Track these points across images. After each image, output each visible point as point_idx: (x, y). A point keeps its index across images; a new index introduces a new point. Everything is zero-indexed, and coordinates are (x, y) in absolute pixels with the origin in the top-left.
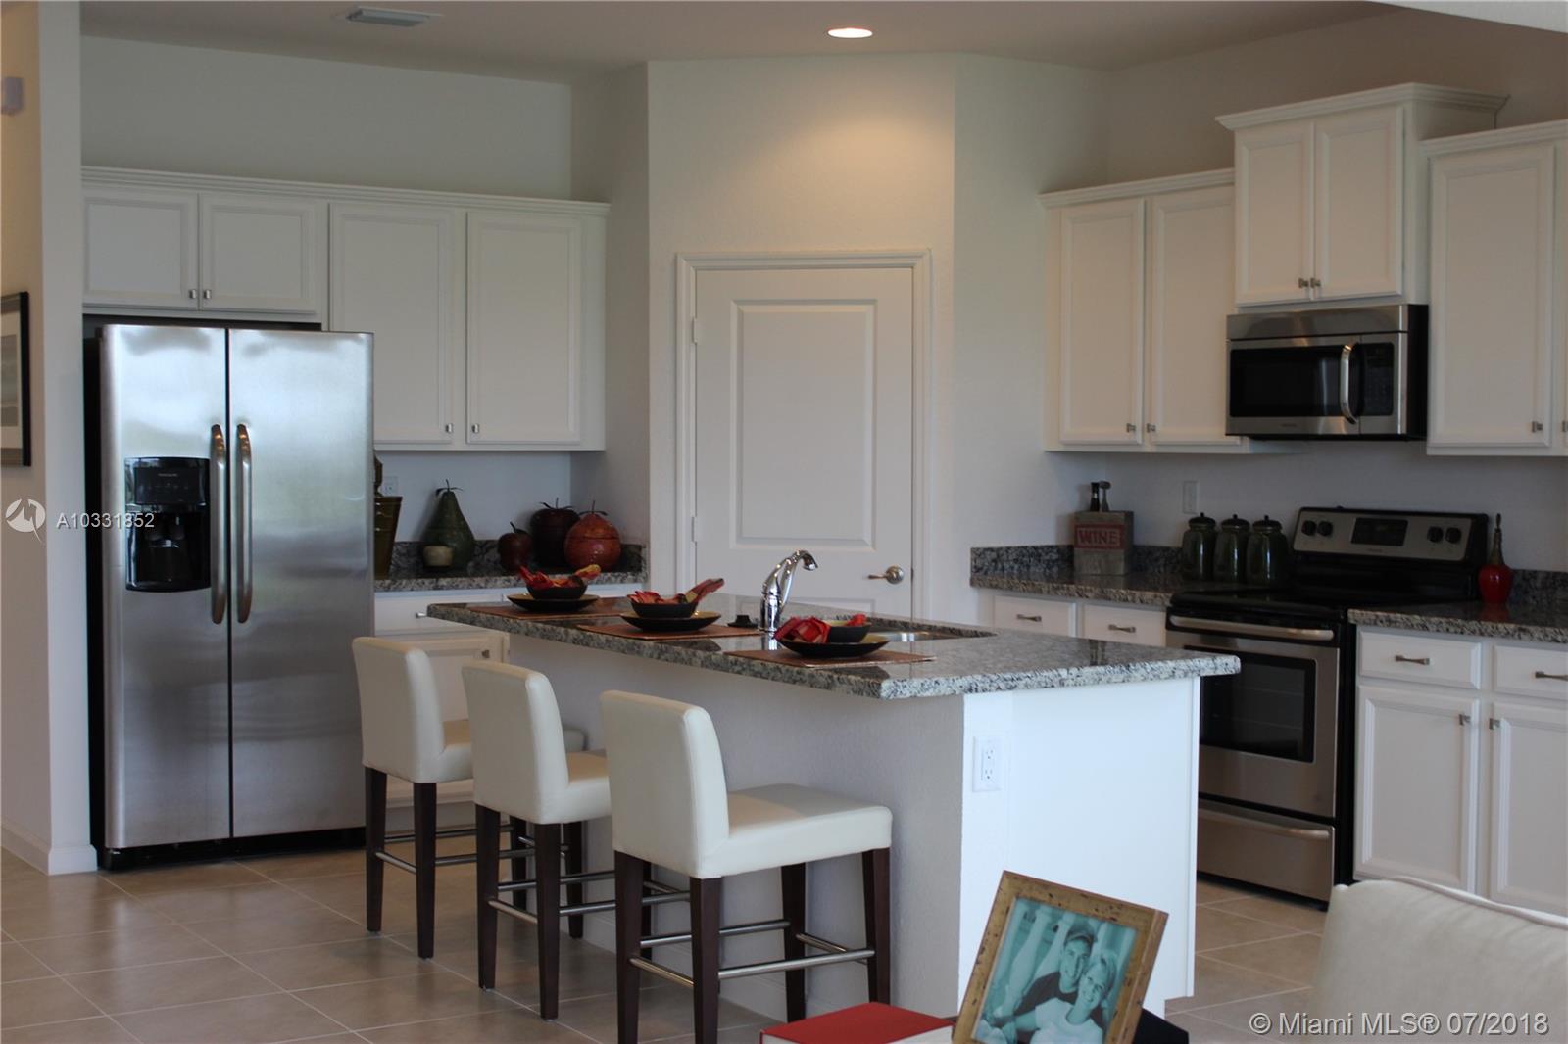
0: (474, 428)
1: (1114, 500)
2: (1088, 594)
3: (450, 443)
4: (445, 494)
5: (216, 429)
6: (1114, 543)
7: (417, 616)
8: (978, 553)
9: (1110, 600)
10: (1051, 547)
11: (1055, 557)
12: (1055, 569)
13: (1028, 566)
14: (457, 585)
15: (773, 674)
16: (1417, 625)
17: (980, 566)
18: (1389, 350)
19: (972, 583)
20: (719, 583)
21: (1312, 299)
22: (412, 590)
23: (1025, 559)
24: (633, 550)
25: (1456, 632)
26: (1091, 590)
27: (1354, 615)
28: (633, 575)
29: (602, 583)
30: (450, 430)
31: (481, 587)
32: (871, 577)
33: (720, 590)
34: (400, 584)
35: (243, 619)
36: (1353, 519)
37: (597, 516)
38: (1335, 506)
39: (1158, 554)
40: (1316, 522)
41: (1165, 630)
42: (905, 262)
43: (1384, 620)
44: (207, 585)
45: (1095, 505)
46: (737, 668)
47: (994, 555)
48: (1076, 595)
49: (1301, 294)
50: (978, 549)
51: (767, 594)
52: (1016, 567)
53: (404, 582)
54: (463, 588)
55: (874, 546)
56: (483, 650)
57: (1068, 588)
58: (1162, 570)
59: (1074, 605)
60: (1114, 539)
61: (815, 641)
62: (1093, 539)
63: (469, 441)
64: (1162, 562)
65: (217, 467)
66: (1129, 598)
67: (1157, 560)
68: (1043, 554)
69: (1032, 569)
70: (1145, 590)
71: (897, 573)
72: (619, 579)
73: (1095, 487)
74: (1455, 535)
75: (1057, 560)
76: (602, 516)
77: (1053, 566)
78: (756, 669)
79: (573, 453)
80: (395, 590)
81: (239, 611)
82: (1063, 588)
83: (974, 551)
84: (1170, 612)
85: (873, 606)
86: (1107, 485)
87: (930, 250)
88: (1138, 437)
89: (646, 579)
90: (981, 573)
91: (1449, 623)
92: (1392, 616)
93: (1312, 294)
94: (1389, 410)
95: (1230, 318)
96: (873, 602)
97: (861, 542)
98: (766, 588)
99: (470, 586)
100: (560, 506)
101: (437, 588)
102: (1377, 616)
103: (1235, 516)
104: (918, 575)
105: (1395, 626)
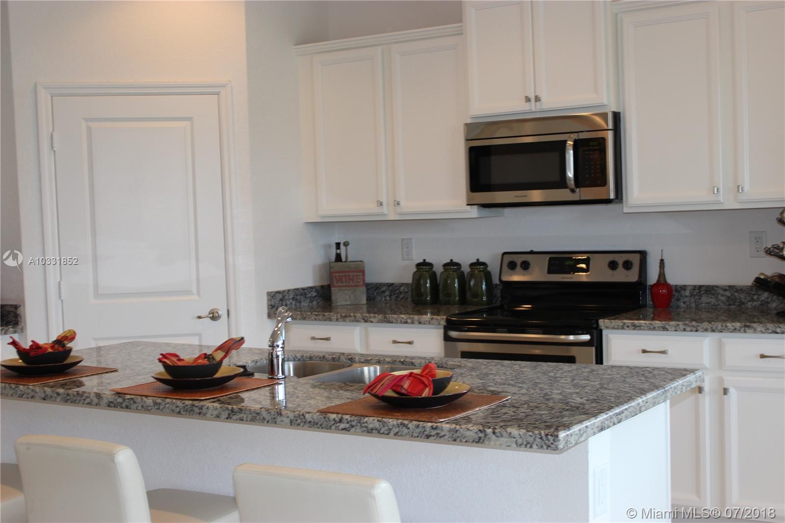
1: (351, 254)
2: (372, 320)
6: (359, 282)
8: (272, 295)
9: (392, 323)
10: (311, 288)
11: (314, 294)
13: (300, 302)
16: (658, 327)
17: (273, 304)
18: (602, 142)
19: (269, 316)
20: (241, 341)
21: (534, 110)
23: (298, 297)
24: (9, 309)
25: (691, 331)
26: (375, 317)
27: (602, 322)
28: (13, 327)
32: (199, 317)
36: (548, 257)
38: (529, 250)
39: (384, 288)
41: (443, 342)
42: (213, 91)
43: (630, 325)
45: (338, 258)
47: (280, 296)
48: (362, 320)
49: (526, 107)
50: (272, 292)
52: (294, 303)
55: (199, 294)
57: (355, 317)
58: (388, 298)
59: (358, 328)
60: (359, 280)
62: (344, 280)
64: (387, 293)
66: (409, 321)
67: (384, 292)
68: (308, 293)
69: (303, 304)
71: (217, 313)
72: (3, 332)
73: (338, 245)
74: (628, 265)
75: (316, 296)
77: (313, 301)
82: (350, 316)
83: (269, 294)
84: (447, 329)
85: (200, 339)
86: (346, 244)
87: (230, 81)
88: (385, 209)
90: (274, 309)
91: (686, 325)
92: (636, 322)
93: (533, 106)
94: (604, 182)
95: (467, 125)
96: (199, 335)
97: (188, 292)
102: (625, 324)
103: (452, 260)
104: (232, 313)
105: (640, 329)
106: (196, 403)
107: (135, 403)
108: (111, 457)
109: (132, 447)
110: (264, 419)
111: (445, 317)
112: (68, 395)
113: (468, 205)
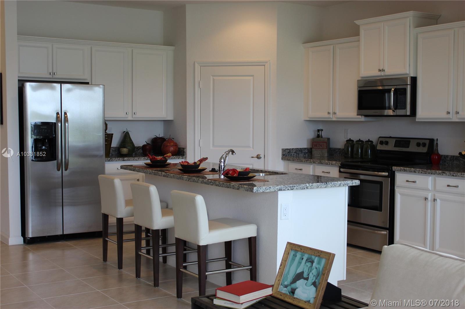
0: (134, 114)
1: (324, 134)
2: (316, 162)
3: (127, 118)
4: (126, 133)
5: (58, 114)
6: (324, 147)
7: (118, 169)
9: (322, 164)
10: (306, 148)
11: (307, 151)
12: (307, 155)
13: (299, 154)
14: (130, 160)
15: (222, 185)
16: (413, 171)
17: (284, 154)
18: (405, 90)
19: (282, 159)
20: (206, 159)
21: (383, 75)
22: (116, 161)
23: (298, 152)
24: (182, 149)
25: (424, 173)
26: (317, 161)
27: (394, 168)
28: (182, 157)
29: (173, 159)
30: (127, 114)
31: (137, 160)
32: (252, 157)
33: (207, 161)
34: (113, 159)
35: (66, 170)
36: (394, 140)
37: (171, 139)
38: (389, 136)
39: (337, 150)
40: (384, 141)
41: (339, 173)
42: (262, 64)
43: (403, 169)
44: (56, 160)
45: (318, 136)
46: (211, 184)
47: (288, 151)
48: (313, 162)
49: (379, 74)
50: (284, 149)
51: (220, 162)
52: (295, 154)
53: (114, 159)
54: (131, 160)
55: (253, 148)
56: (137, 179)
57: (310, 161)
58: (338, 155)
59: (312, 165)
60: (324, 146)
61: (234, 176)
62: (318, 146)
63: (133, 117)
64: (338, 153)
65: (58, 125)
66: (328, 163)
67: (337, 152)
68: (303, 151)
69: (300, 155)
70: (333, 161)
71: (260, 156)
72: (178, 158)
73: (318, 131)
74: (424, 145)
75: (307, 152)
76: (172, 139)
77: (306, 154)
78: (217, 184)
79: (164, 120)
80: (111, 161)
81: (65, 167)
82: (309, 160)
84: (340, 167)
85: (253, 166)
86: (322, 130)
87: (269, 60)
88: (331, 116)
89: (186, 158)
90: (285, 156)
91: (422, 170)
92: (405, 168)
93: (382, 73)
94: (405, 108)
95: (358, 80)
96: (253, 165)
97: (249, 147)
98: (220, 160)
99: (134, 160)
100: (160, 136)
101: (123, 160)
102: (401, 169)
103: (360, 139)
104: (266, 156)
105: (406, 171)
111: (340, 162)
113: (357, 115)
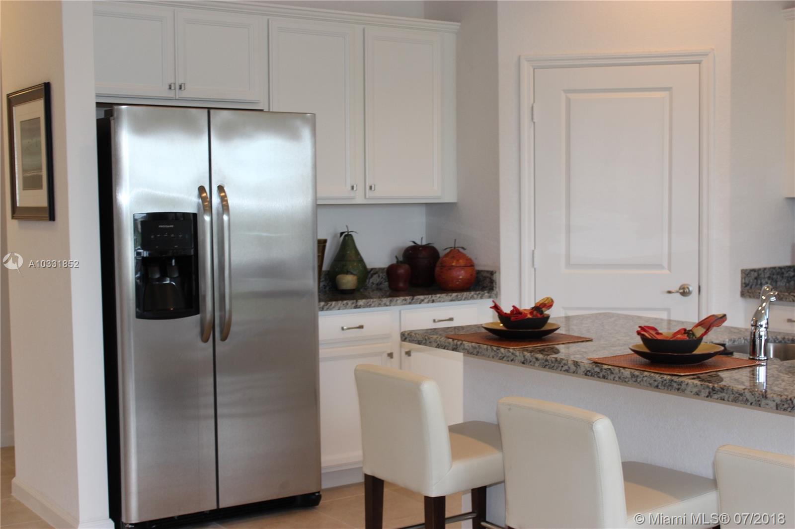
0: (371, 188)
3: (353, 198)
4: (346, 236)
5: (201, 189)
7: (343, 329)
8: (747, 273)
10: (789, 267)
11: (792, 274)
14: (370, 305)
17: (747, 282)
19: (743, 294)
20: (724, 318)
22: (339, 309)
23: (774, 276)
24: (485, 274)
28: (488, 293)
29: (468, 300)
30: (355, 189)
31: (387, 306)
32: (669, 292)
34: (331, 305)
35: (224, 339)
37: (458, 251)
42: (695, 59)
44: (197, 312)
47: (755, 274)
50: (747, 270)
53: (334, 303)
54: (374, 306)
55: (670, 269)
56: (389, 352)
63: (367, 197)
65: (204, 220)
68: (785, 273)
69: (779, 283)
71: (688, 288)
72: (480, 296)
75: (793, 276)
76: (461, 250)
77: (790, 281)
79: (427, 205)
80: (328, 309)
81: (221, 332)
83: (743, 271)
85: (669, 314)
87: (713, 49)
89: (497, 295)
90: (748, 287)
96: (668, 311)
97: (660, 266)
99: (379, 305)
100: (424, 243)
101: (356, 307)
104: (703, 289)
106: (675, 378)
107: (612, 373)
108: (590, 425)
109: (609, 416)
110: (747, 400)
112: (547, 360)
